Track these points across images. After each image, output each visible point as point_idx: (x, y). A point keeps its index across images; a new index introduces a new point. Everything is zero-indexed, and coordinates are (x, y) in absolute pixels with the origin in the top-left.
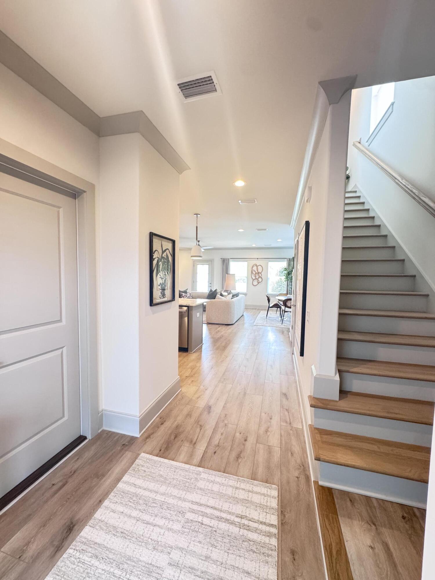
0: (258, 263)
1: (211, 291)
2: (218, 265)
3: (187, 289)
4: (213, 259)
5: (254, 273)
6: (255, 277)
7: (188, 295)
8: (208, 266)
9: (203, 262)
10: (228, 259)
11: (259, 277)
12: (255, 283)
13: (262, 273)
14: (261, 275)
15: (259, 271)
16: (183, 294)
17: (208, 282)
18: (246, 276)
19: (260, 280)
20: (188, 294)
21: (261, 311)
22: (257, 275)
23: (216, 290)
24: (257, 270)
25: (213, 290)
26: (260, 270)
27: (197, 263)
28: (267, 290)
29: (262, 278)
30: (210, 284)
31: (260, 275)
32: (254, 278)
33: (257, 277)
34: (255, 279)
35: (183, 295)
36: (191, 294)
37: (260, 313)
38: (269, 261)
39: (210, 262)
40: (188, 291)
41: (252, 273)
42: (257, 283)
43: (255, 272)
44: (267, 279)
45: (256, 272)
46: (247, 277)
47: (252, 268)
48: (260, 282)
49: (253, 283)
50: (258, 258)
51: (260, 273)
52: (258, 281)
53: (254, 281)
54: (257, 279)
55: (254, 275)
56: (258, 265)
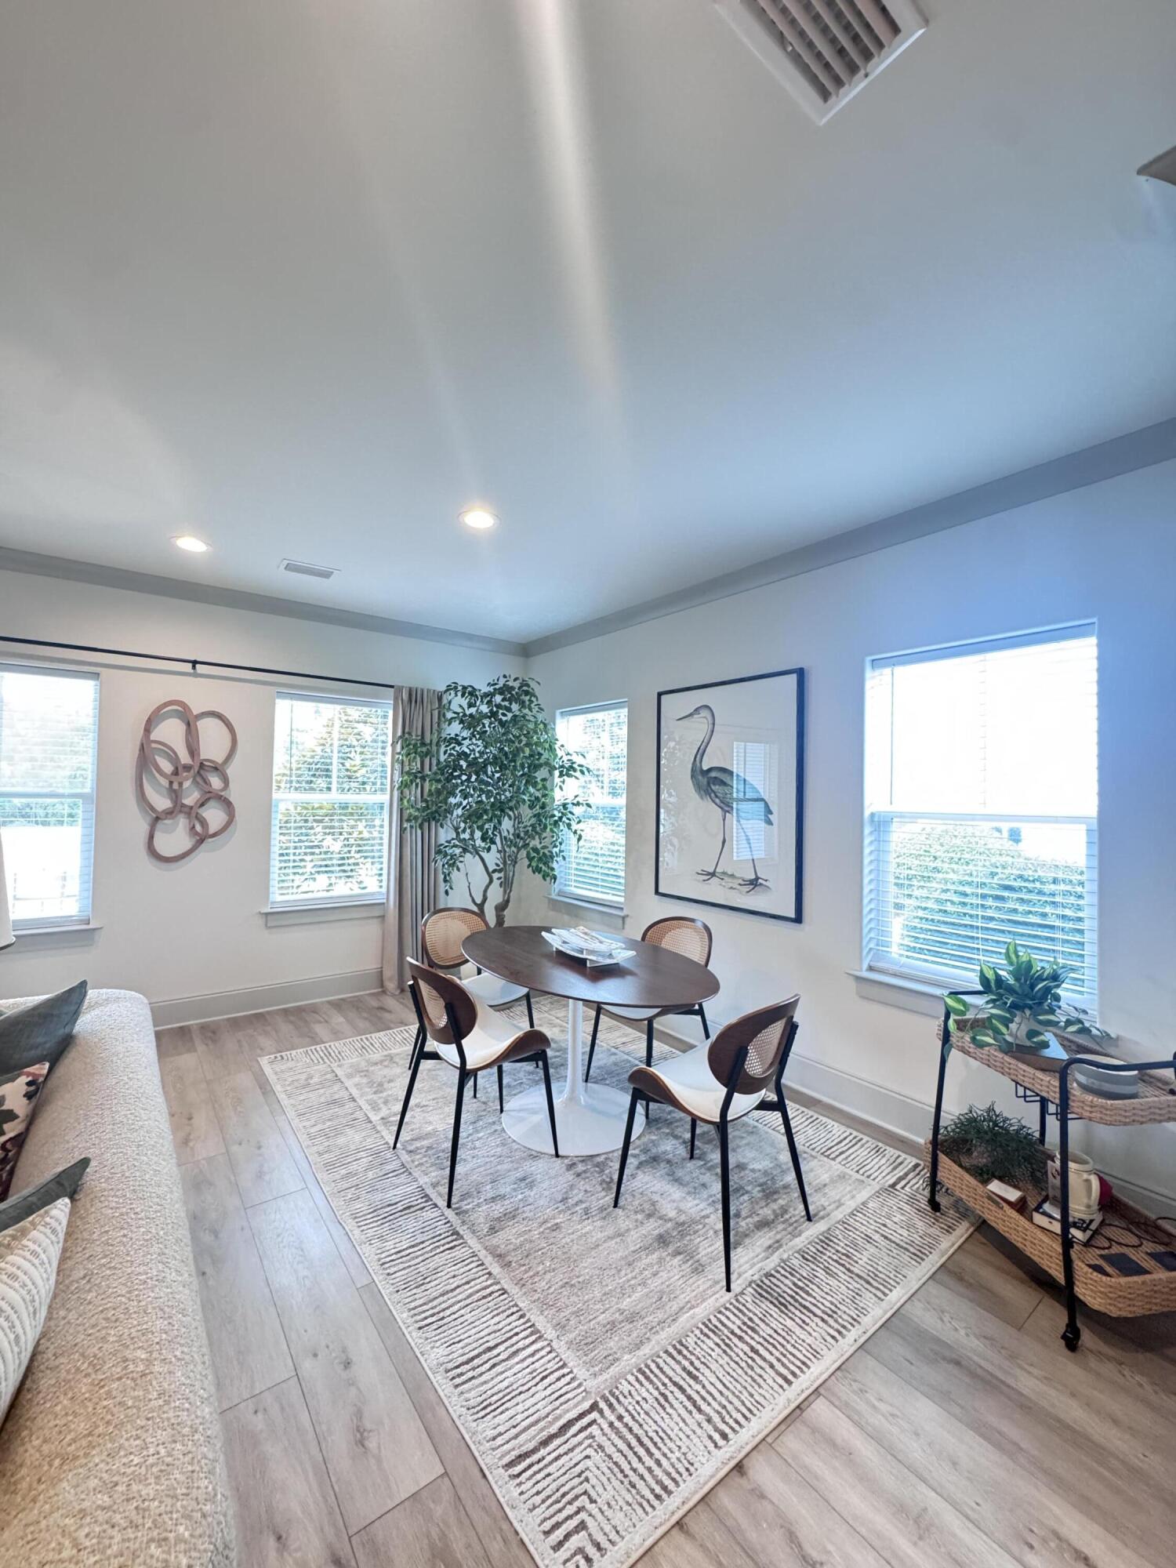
0: (198, 694)
5: (165, 765)
11: (209, 796)
12: (174, 838)
13: (230, 771)
14: (226, 781)
15: (202, 757)
19: (214, 816)
22: (187, 784)
24: (193, 751)
26: (213, 743)
29: (228, 805)
31: (216, 782)
32: (162, 803)
33: (190, 799)
34: (169, 813)
38: (281, 695)
41: (144, 758)
42: (187, 843)
43: (174, 758)
45: (185, 758)
47: (148, 730)
48: (212, 831)
49: (151, 837)
50: (194, 663)
51: (216, 769)
52: (198, 828)
53: (160, 825)
54: (191, 808)
55: (165, 782)
56: (195, 713)
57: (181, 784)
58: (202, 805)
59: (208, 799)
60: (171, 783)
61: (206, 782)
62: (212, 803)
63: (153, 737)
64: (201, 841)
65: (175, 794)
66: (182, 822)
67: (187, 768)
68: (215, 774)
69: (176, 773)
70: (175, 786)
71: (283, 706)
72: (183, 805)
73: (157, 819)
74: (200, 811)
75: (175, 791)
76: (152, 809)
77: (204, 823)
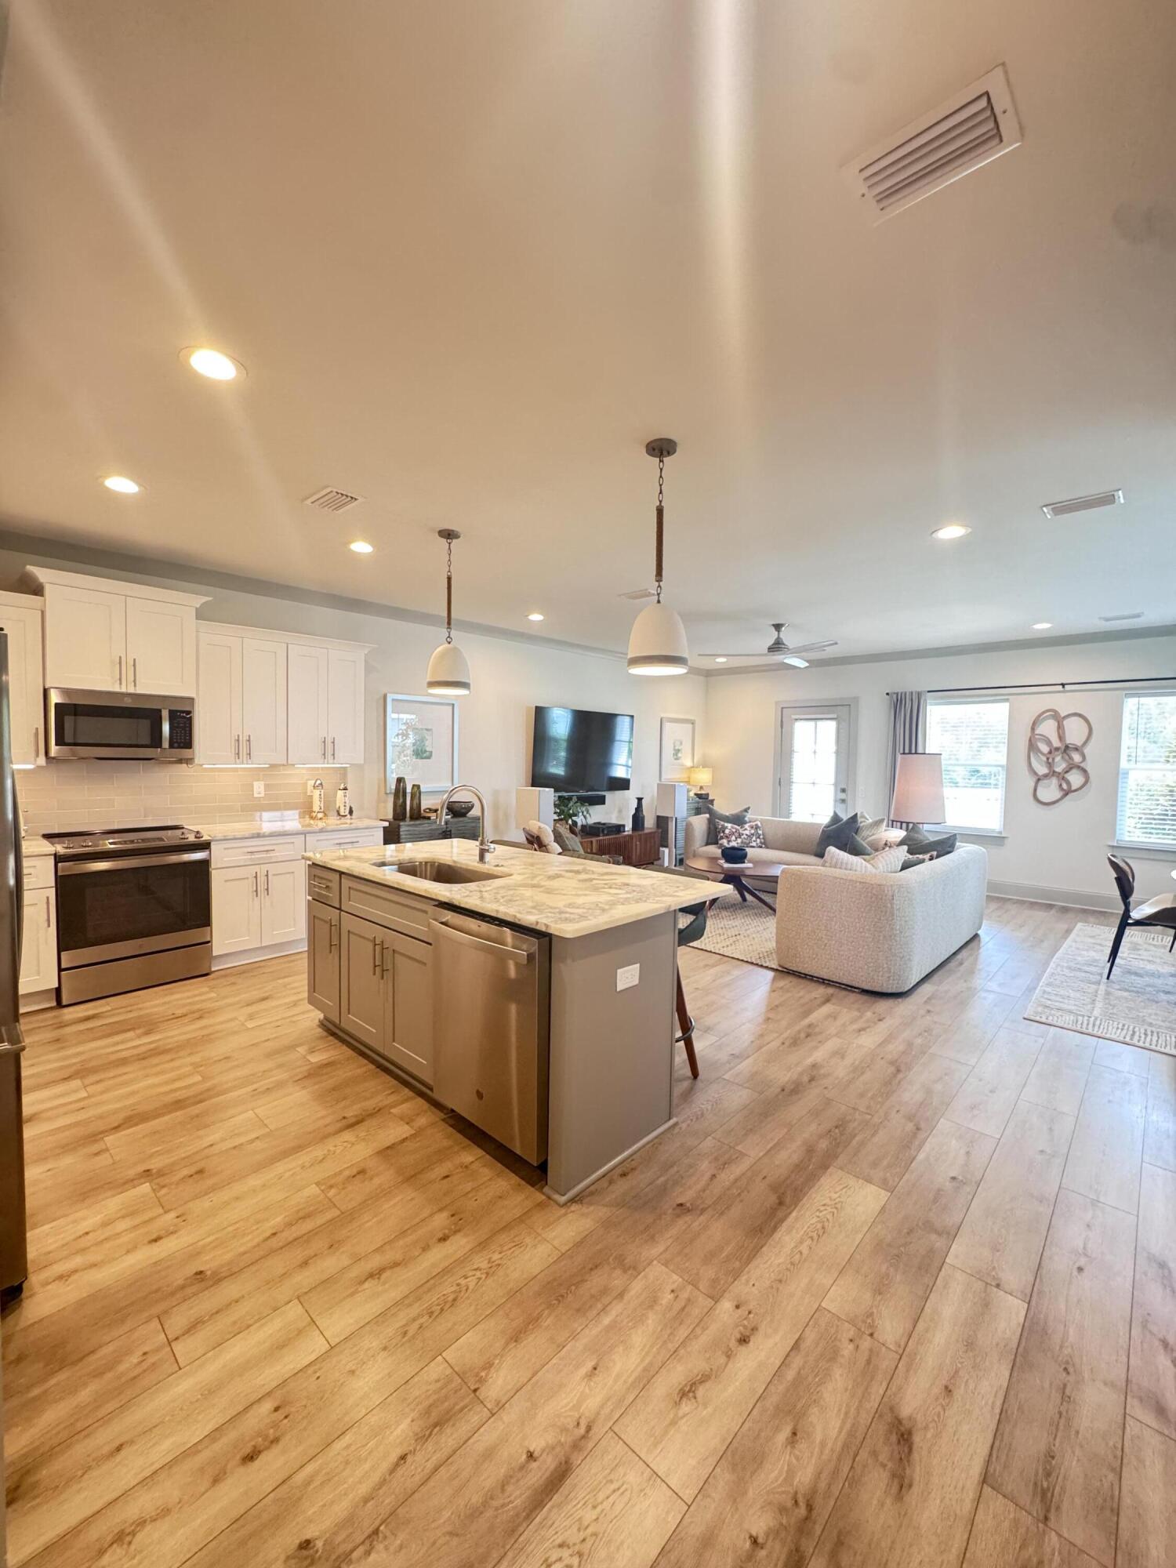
0: (1063, 703)
1: (836, 819)
2: (874, 721)
3: (746, 810)
4: (856, 699)
5: (1045, 749)
6: (1050, 765)
7: (747, 832)
8: (833, 724)
9: (818, 710)
10: (919, 694)
11: (1072, 767)
12: (1050, 791)
13: (1086, 751)
14: (1083, 757)
15: (1068, 742)
16: (729, 825)
17: (836, 785)
18: (1004, 761)
19: (1076, 779)
20: (746, 826)
21: (1079, 925)
22: (1058, 759)
23: (854, 818)
24: (1061, 738)
25: (845, 817)
26: (1075, 732)
27: (794, 717)
28: (1112, 824)
29: (1085, 771)
30: (843, 791)
31: (1077, 757)
32: (1042, 770)
33: (1060, 768)
34: (1046, 776)
35: (727, 831)
36: (757, 827)
37: (1068, 932)
38: (1128, 696)
39: (841, 710)
40: (748, 816)
41: (1032, 746)
42: (1058, 795)
43: (1049, 742)
44: (1115, 776)
45: (1056, 743)
46: (1009, 769)
47: (1033, 729)
48: (1073, 788)
49: (1035, 790)
50: (1063, 685)
51: (1076, 749)
52: (1065, 786)
53: (1041, 783)
54: (1059, 773)
55: (1045, 759)
56: (1063, 715)
57: (1053, 759)
58: (1067, 772)
59: (1071, 769)
60: (1048, 759)
61: (1071, 758)
62: (1074, 771)
63: (1037, 732)
64: (1066, 793)
65: (1050, 764)
66: (1054, 781)
67: (1057, 749)
68: (1076, 752)
69: (1050, 752)
70: (1050, 760)
71: (1130, 704)
72: (1054, 772)
73: (1039, 780)
74: (1066, 776)
75: (1049, 763)
76: (1035, 773)
77: (1068, 783)
